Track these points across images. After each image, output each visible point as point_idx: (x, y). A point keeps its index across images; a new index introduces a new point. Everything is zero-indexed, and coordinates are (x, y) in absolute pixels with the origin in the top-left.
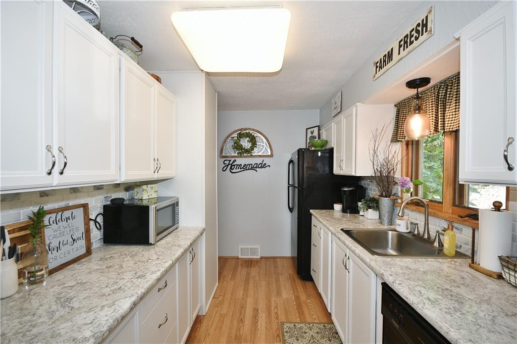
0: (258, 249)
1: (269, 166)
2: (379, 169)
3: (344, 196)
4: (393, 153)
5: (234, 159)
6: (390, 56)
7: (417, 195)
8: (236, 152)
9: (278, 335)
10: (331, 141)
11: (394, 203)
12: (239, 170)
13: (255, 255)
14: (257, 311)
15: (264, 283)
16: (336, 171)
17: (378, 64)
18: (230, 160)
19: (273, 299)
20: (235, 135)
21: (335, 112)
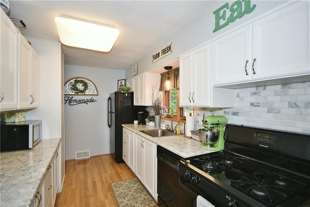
0: (89, 152)
1: (96, 101)
2: (155, 103)
3: (139, 116)
4: (160, 95)
5: (71, 96)
6: (158, 55)
7: (169, 113)
8: (74, 92)
9: (109, 189)
10: (132, 88)
11: (161, 117)
12: (76, 103)
13: (87, 156)
14: (95, 182)
15: (96, 169)
16: (135, 104)
17: (154, 57)
18: (69, 97)
19: (103, 175)
20: (73, 81)
21: (134, 73)
